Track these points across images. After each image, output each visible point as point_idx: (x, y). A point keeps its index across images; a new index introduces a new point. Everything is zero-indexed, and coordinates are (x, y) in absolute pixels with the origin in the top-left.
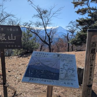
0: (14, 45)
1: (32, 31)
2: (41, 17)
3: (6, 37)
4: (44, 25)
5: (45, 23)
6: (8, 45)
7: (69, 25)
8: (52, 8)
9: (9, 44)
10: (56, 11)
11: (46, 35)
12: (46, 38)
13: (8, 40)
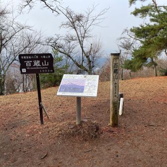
0: (47, 69)
1: (61, 49)
2: (74, 25)
3: (41, 64)
4: (79, 40)
5: (80, 36)
6: (42, 70)
7: (123, 36)
8: (91, 10)
9: (44, 69)
10: (97, 15)
11: (84, 55)
12: (83, 61)
13: (42, 66)
